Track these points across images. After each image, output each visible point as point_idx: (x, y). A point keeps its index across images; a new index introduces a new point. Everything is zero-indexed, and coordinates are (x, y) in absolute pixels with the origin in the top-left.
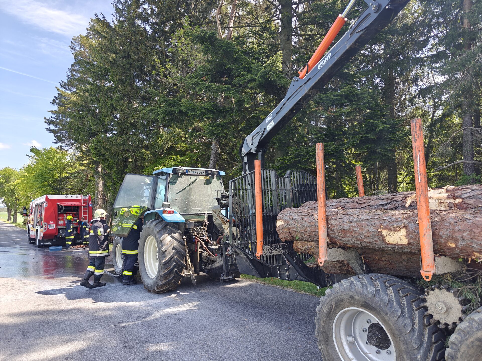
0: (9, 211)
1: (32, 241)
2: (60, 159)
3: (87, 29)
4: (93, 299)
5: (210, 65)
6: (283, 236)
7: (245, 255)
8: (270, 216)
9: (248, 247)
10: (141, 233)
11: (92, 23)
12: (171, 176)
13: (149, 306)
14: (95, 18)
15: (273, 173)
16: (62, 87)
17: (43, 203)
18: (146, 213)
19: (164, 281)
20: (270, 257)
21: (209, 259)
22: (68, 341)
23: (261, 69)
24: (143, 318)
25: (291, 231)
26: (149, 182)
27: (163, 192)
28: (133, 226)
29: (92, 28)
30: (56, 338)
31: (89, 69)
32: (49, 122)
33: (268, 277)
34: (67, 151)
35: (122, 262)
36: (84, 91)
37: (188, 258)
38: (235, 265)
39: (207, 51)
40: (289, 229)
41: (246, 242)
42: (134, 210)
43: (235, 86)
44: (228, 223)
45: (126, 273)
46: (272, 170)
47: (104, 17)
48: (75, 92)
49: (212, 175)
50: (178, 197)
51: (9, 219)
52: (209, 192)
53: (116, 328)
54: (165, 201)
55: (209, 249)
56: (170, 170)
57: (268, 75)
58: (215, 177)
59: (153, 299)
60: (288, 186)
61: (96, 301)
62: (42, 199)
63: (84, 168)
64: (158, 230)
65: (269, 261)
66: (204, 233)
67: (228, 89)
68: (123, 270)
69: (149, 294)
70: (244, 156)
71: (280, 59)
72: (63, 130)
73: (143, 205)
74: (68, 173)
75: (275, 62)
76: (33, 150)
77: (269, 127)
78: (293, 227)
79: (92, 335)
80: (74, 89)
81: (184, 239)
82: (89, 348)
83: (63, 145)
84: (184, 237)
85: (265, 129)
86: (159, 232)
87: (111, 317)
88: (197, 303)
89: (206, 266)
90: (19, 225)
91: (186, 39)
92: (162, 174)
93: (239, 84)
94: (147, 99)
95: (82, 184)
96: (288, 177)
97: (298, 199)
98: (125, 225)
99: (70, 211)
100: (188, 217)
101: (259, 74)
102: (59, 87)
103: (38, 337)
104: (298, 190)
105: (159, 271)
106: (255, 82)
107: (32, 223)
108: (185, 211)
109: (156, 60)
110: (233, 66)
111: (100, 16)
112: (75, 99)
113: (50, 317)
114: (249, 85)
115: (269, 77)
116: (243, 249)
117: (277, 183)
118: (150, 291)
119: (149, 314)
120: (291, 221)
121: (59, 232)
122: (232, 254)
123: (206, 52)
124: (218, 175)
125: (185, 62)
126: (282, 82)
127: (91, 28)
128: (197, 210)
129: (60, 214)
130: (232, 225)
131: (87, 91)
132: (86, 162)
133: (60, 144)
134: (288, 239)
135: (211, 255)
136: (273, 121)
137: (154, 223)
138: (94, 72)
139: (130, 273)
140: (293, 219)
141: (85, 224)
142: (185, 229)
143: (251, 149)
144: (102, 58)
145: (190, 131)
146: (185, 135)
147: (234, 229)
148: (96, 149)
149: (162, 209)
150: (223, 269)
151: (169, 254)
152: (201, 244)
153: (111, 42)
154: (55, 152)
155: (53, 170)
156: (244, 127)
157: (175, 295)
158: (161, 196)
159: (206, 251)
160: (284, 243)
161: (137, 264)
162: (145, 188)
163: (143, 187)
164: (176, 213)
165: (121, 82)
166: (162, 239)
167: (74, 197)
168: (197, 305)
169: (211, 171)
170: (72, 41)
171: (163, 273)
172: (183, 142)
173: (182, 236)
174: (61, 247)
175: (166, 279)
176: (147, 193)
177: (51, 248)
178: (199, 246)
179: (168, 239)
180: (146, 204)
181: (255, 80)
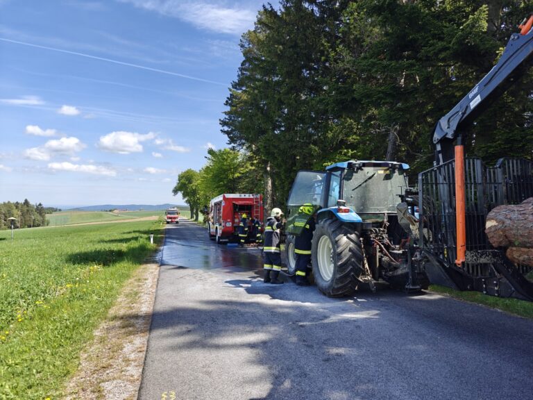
0: (192, 210)
1: (212, 237)
2: (233, 159)
3: (255, 23)
4: (271, 296)
5: (389, 40)
6: (495, 239)
7: (439, 261)
8: (474, 216)
9: (443, 253)
10: (314, 232)
11: (259, 16)
12: (346, 171)
13: (325, 309)
14: (262, 10)
15: (478, 163)
16: (233, 87)
17: (221, 202)
18: (319, 212)
19: (340, 285)
20: (473, 267)
21: (390, 264)
22: (251, 332)
23: (457, 33)
24: (321, 320)
25: (507, 234)
26: (321, 179)
27: (337, 189)
28: (305, 225)
29: (260, 22)
30: (241, 327)
31: (258, 65)
32: (224, 123)
33: (470, 290)
34: (238, 151)
35: (295, 262)
36: (254, 89)
37: (365, 261)
38: (424, 274)
39: (385, 22)
40: (504, 231)
41: (441, 247)
42: (307, 208)
43: (421, 59)
44: (418, 224)
45: (299, 273)
46: (477, 159)
47: (271, 7)
48: (245, 91)
49: (393, 168)
50: (354, 194)
51: (192, 217)
52: (390, 189)
53: (294, 326)
54: (340, 199)
55: (390, 253)
56: (345, 165)
57: (467, 38)
58: (396, 171)
59: (328, 302)
60: (500, 177)
61: (274, 297)
62: (220, 198)
63: (253, 168)
64: (332, 230)
65: (471, 271)
66: (384, 236)
67: (413, 65)
68: (296, 270)
69: (324, 297)
70: (437, 143)
71: (484, 15)
72: (234, 130)
73: (314, 203)
74: (240, 173)
75: (476, 21)
76: (211, 152)
77: (473, 104)
78: (511, 229)
79: (273, 329)
80: (244, 89)
81: (360, 241)
82: (271, 341)
83: (235, 145)
84: (361, 239)
85: (467, 107)
86: (333, 232)
87: (288, 314)
88: (377, 312)
89: (386, 272)
90: (200, 223)
91: (359, 13)
92: (336, 169)
93: (427, 56)
94: (316, 89)
95: (253, 183)
96: (500, 167)
97: (514, 196)
98: (297, 224)
99: (244, 210)
100: (365, 216)
101: (454, 40)
102: (231, 87)
103: (226, 324)
104: (515, 184)
105: (334, 274)
106: (448, 52)
107: (212, 220)
108: (361, 210)
109: (325, 44)
110: (418, 36)
111: (268, 7)
112: (245, 98)
113: (234, 307)
114: (440, 56)
115: (468, 42)
116: (436, 255)
117: (484, 174)
118: (325, 294)
119: (326, 317)
120: (508, 222)
121: (235, 230)
122: (420, 261)
123: (383, 24)
124: (401, 167)
125: (358, 41)
126: (487, 46)
127: (258, 21)
128: (375, 209)
129: (235, 213)
130: (423, 225)
131: (256, 88)
132: (255, 162)
133: (233, 145)
134: (503, 244)
135: (392, 261)
136: (479, 96)
137: (328, 222)
138: (262, 68)
139: (303, 274)
140: (510, 219)
141: (258, 223)
142: (363, 230)
143: (447, 134)
144: (270, 52)
145: (363, 121)
146: (357, 126)
147: (425, 231)
148: (265, 147)
149: (337, 207)
150: (408, 278)
151: (345, 256)
152: (380, 247)
153: (278, 33)
154: (229, 153)
155: (228, 170)
156: (431, 110)
157: (352, 301)
158: (335, 193)
159: (387, 256)
160: (496, 249)
161: (311, 265)
162: (316, 185)
163: (314, 185)
164: (351, 212)
165: (289, 74)
166: (337, 239)
167: (247, 196)
168: (377, 314)
169: (392, 164)
170: (241, 38)
171: (338, 276)
172: (355, 133)
173: (358, 237)
174: (237, 244)
175: (342, 282)
176: (319, 190)
177: (228, 244)
178: (378, 250)
179: (344, 239)
180: (318, 202)
181: (448, 49)
